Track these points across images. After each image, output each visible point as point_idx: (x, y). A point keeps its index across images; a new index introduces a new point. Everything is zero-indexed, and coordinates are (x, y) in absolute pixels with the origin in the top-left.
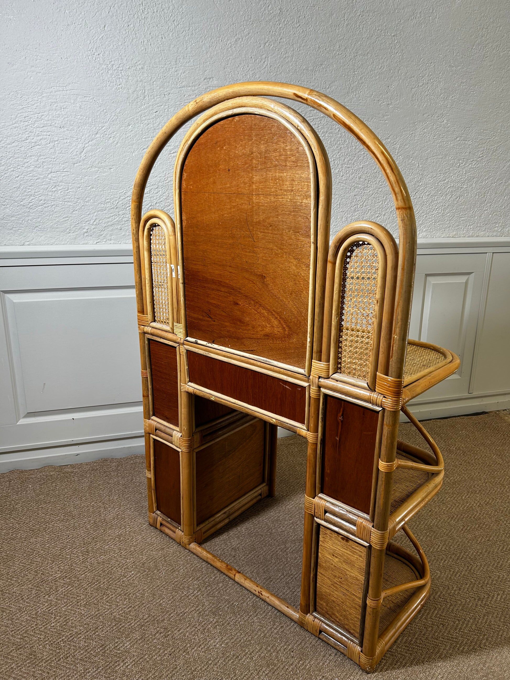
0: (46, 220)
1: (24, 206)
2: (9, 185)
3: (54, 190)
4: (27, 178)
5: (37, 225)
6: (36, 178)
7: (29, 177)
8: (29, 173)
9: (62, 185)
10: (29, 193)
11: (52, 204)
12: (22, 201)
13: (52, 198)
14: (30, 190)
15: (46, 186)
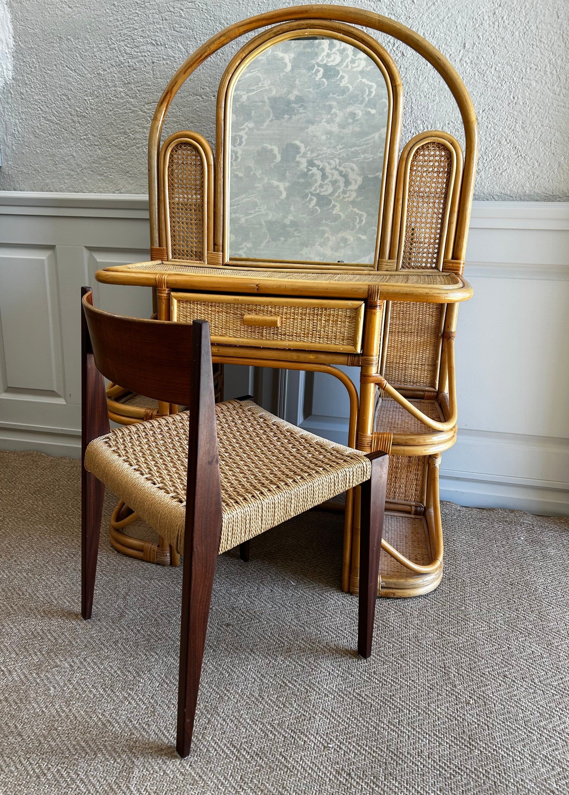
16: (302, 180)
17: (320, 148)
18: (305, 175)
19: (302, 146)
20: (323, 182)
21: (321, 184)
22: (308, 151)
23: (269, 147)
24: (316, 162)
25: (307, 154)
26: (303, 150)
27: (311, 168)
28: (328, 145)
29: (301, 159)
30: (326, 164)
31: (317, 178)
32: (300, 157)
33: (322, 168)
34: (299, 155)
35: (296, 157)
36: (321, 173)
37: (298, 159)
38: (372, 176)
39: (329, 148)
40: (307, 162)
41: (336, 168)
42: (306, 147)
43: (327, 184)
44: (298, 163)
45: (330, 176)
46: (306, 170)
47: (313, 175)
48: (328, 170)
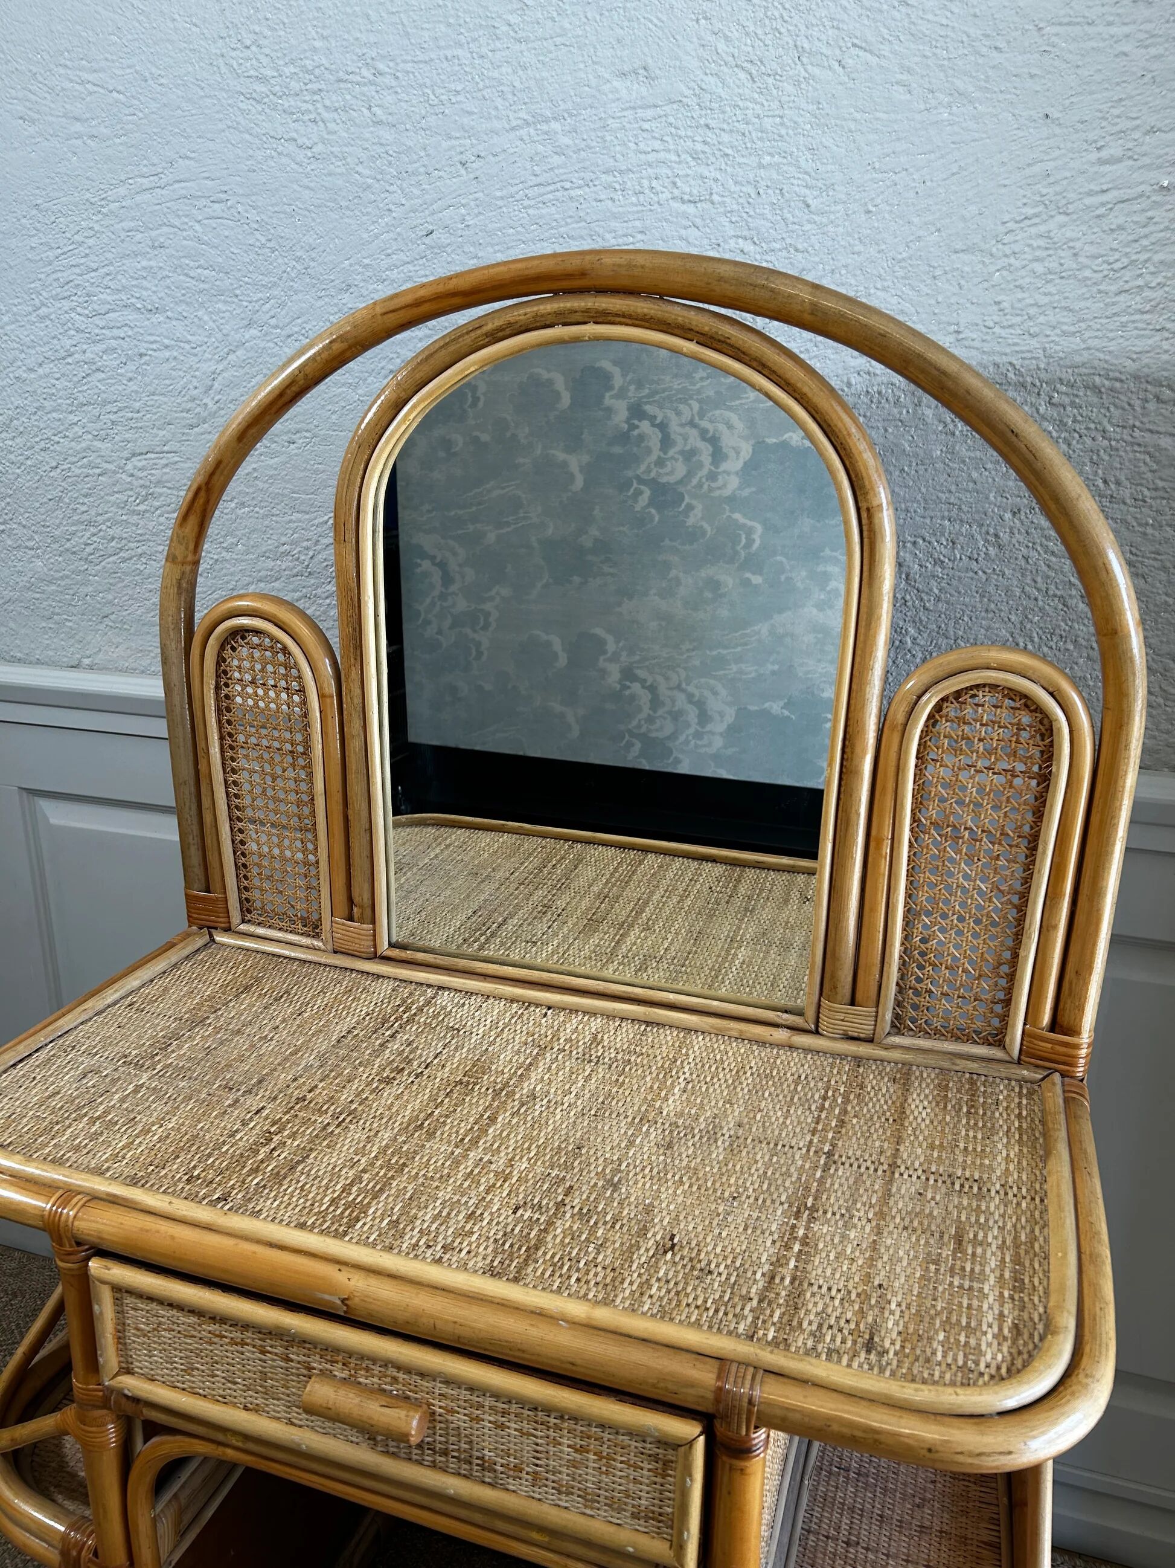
0: (126, 598)
1: (74, 553)
2: (39, 492)
3: (142, 507)
4: (78, 471)
5: (107, 610)
6: (98, 471)
7: (81, 467)
8: (81, 455)
9: (161, 495)
10: (85, 517)
11: (139, 551)
12: (68, 540)
13: (139, 532)
14: (84, 508)
15: (122, 497)
16: (617, 450)
17: (656, 378)
18: (623, 438)
19: (616, 371)
20: (665, 453)
21: (659, 457)
22: (630, 383)
23: (545, 375)
24: (647, 408)
25: (629, 390)
26: (618, 381)
27: (636, 422)
28: (675, 371)
29: (613, 401)
30: (671, 414)
31: (651, 444)
32: (612, 397)
33: (662, 422)
34: (612, 393)
35: (603, 397)
36: (660, 435)
37: (608, 401)
38: (775, 440)
39: (676, 376)
40: (628, 409)
41: (692, 424)
42: (624, 376)
43: (672, 458)
44: (609, 410)
45: (680, 441)
46: (626, 426)
47: (641, 438)
48: (674, 427)
